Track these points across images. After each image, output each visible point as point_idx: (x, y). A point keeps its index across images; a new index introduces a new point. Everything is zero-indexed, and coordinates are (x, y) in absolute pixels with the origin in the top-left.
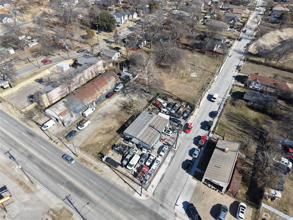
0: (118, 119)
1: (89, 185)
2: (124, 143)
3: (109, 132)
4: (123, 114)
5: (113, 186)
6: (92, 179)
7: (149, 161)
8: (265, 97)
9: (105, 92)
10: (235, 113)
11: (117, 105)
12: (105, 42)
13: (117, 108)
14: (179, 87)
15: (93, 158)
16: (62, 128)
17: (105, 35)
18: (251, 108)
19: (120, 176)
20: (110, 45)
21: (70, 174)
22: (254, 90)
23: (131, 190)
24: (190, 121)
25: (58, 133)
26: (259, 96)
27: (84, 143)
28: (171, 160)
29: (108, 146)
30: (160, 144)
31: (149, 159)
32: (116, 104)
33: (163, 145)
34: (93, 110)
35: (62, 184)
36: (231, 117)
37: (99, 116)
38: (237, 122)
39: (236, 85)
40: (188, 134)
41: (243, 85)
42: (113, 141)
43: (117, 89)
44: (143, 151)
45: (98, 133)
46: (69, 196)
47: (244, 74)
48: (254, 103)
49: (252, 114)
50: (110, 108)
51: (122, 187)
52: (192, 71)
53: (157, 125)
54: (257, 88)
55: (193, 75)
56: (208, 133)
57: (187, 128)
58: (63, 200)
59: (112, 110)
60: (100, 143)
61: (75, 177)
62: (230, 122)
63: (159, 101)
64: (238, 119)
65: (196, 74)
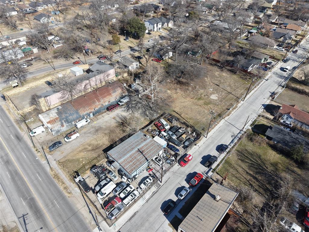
0: (110, 136)
1: (51, 207)
2: (106, 165)
3: (95, 149)
4: (118, 131)
5: (75, 214)
6: (56, 200)
7: (124, 193)
8: (294, 137)
9: (106, 104)
10: (251, 152)
11: (116, 120)
12: (130, 50)
13: (113, 123)
14: (191, 109)
15: (67, 176)
16: (50, 137)
17: (132, 42)
18: (274, 148)
19: (87, 203)
20: (134, 53)
21: (37, 190)
22: (284, 125)
23: (93, 223)
24: (190, 152)
25: (44, 141)
26: (286, 135)
27: (65, 157)
28: (152, 197)
29: (87, 165)
30: (146, 174)
31: (125, 190)
32: (114, 118)
33: (148, 175)
34: (86, 122)
35: (25, 199)
36: (243, 155)
37: (92, 130)
38: (249, 163)
39: (263, 116)
40: (182, 167)
41: (272, 117)
42: (95, 161)
43: (121, 102)
44: (122, 178)
45: (83, 148)
46: (26, 215)
47: (278, 103)
48: (278, 142)
49: (273, 156)
50: (106, 122)
51: (85, 217)
52: (213, 92)
53: (148, 150)
54: (289, 123)
55: (214, 97)
56: (207, 171)
57: (183, 160)
58: (19, 218)
59: (108, 125)
60: (81, 160)
61: (40, 194)
62: (240, 161)
63: (161, 122)
64: (252, 159)
65: (217, 96)
